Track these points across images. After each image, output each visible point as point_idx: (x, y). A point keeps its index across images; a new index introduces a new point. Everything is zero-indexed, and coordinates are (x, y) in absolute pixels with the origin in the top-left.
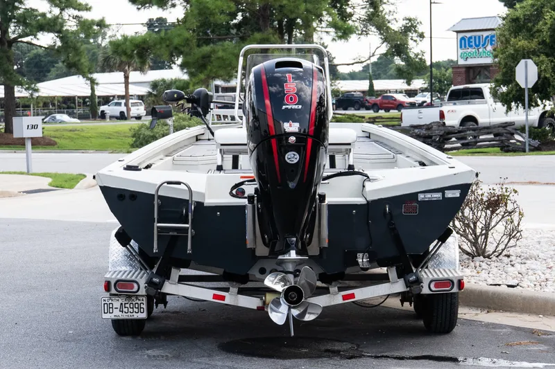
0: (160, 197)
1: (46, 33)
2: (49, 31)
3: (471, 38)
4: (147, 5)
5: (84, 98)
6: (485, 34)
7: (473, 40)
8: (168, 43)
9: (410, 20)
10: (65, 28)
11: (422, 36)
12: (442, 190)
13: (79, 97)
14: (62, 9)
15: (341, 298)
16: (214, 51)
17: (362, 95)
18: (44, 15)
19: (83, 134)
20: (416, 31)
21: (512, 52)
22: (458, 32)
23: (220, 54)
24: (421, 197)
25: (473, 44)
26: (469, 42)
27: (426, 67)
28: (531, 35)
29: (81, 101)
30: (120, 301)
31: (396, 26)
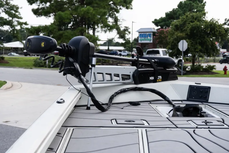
1: (6, 26)
2: (8, 25)
3: (143, 34)
4: (40, 16)
5: (21, 48)
6: (148, 33)
7: (144, 35)
8: (47, 29)
9: (126, 27)
10: (13, 24)
11: (130, 33)
13: (20, 48)
14: (13, 18)
16: (64, 33)
17: (105, 51)
18: (6, 19)
19: (18, 60)
20: (128, 31)
21: (176, 37)
22: (139, 32)
23: (66, 34)
25: (144, 36)
26: (143, 36)
27: (130, 43)
28: (182, 31)
29: (20, 49)
31: (122, 29)
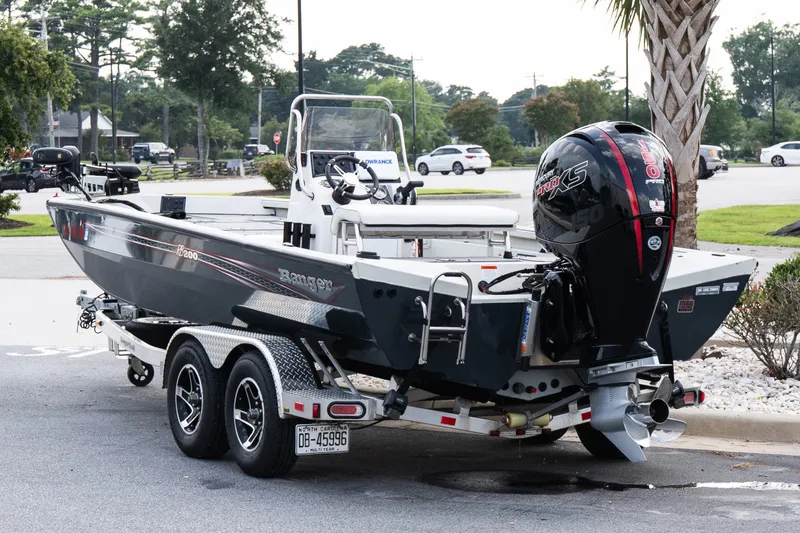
0: (435, 295)
12: (720, 283)
15: (581, 417)
24: (699, 290)
30: (319, 431)
